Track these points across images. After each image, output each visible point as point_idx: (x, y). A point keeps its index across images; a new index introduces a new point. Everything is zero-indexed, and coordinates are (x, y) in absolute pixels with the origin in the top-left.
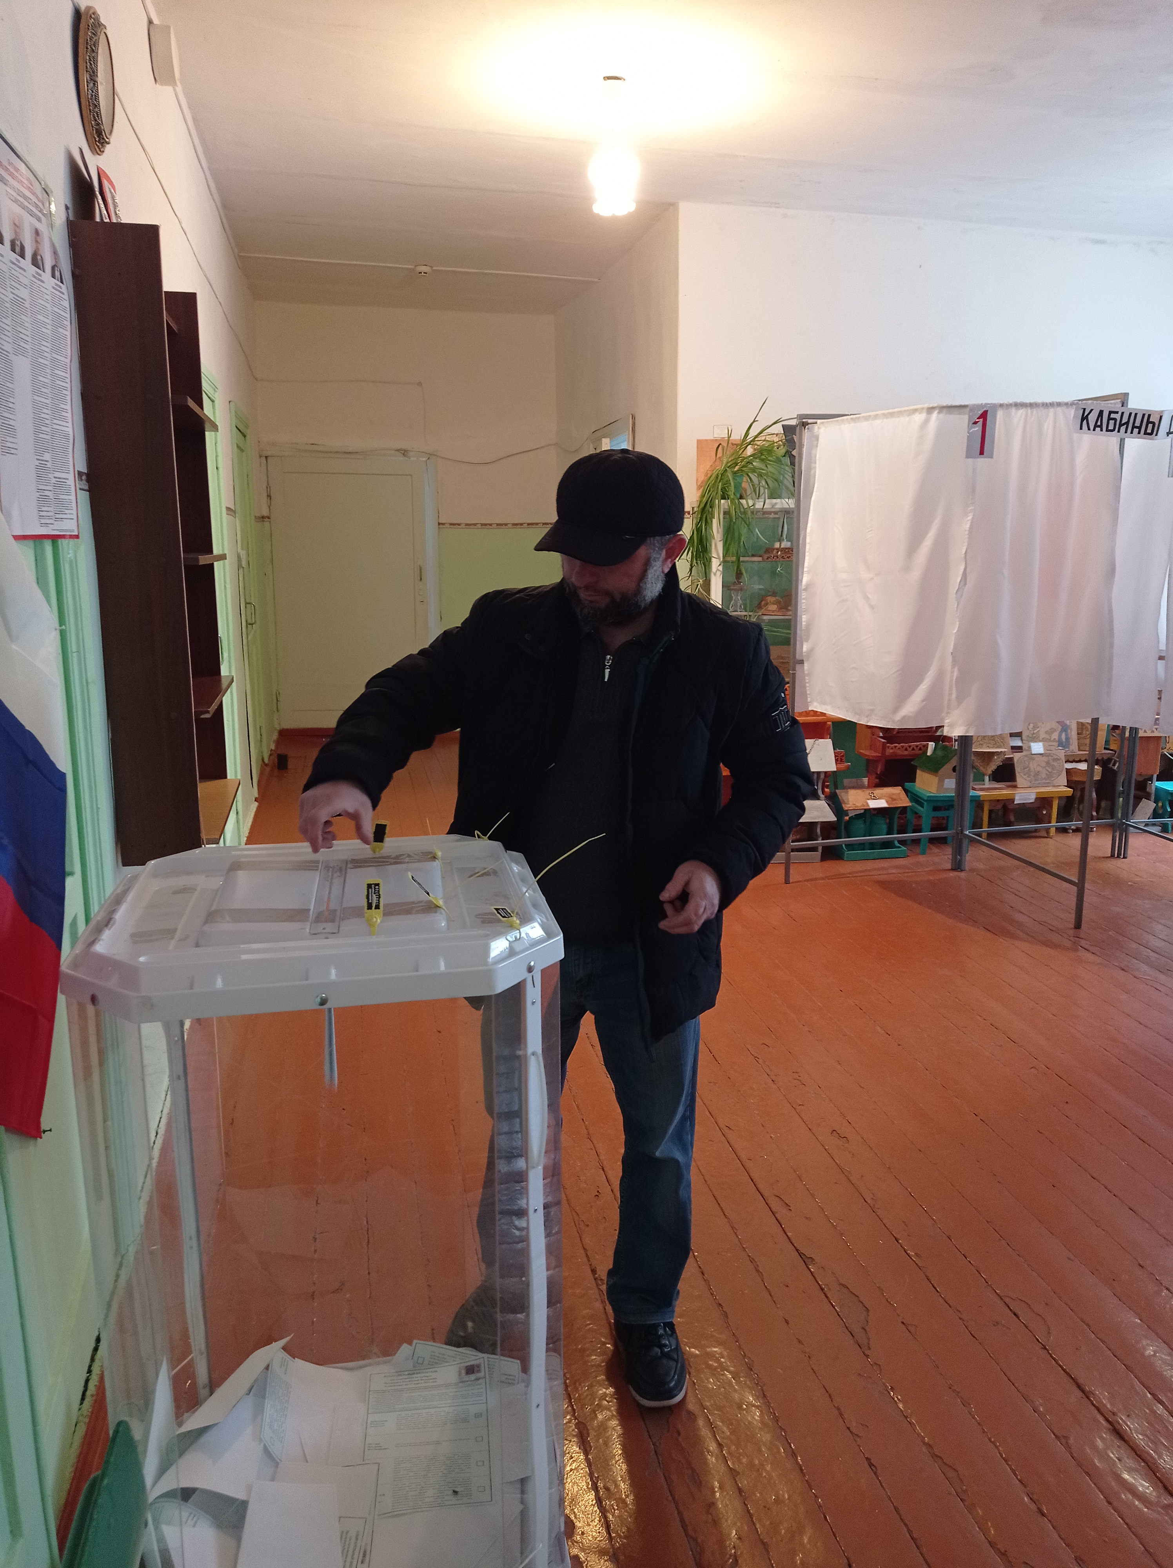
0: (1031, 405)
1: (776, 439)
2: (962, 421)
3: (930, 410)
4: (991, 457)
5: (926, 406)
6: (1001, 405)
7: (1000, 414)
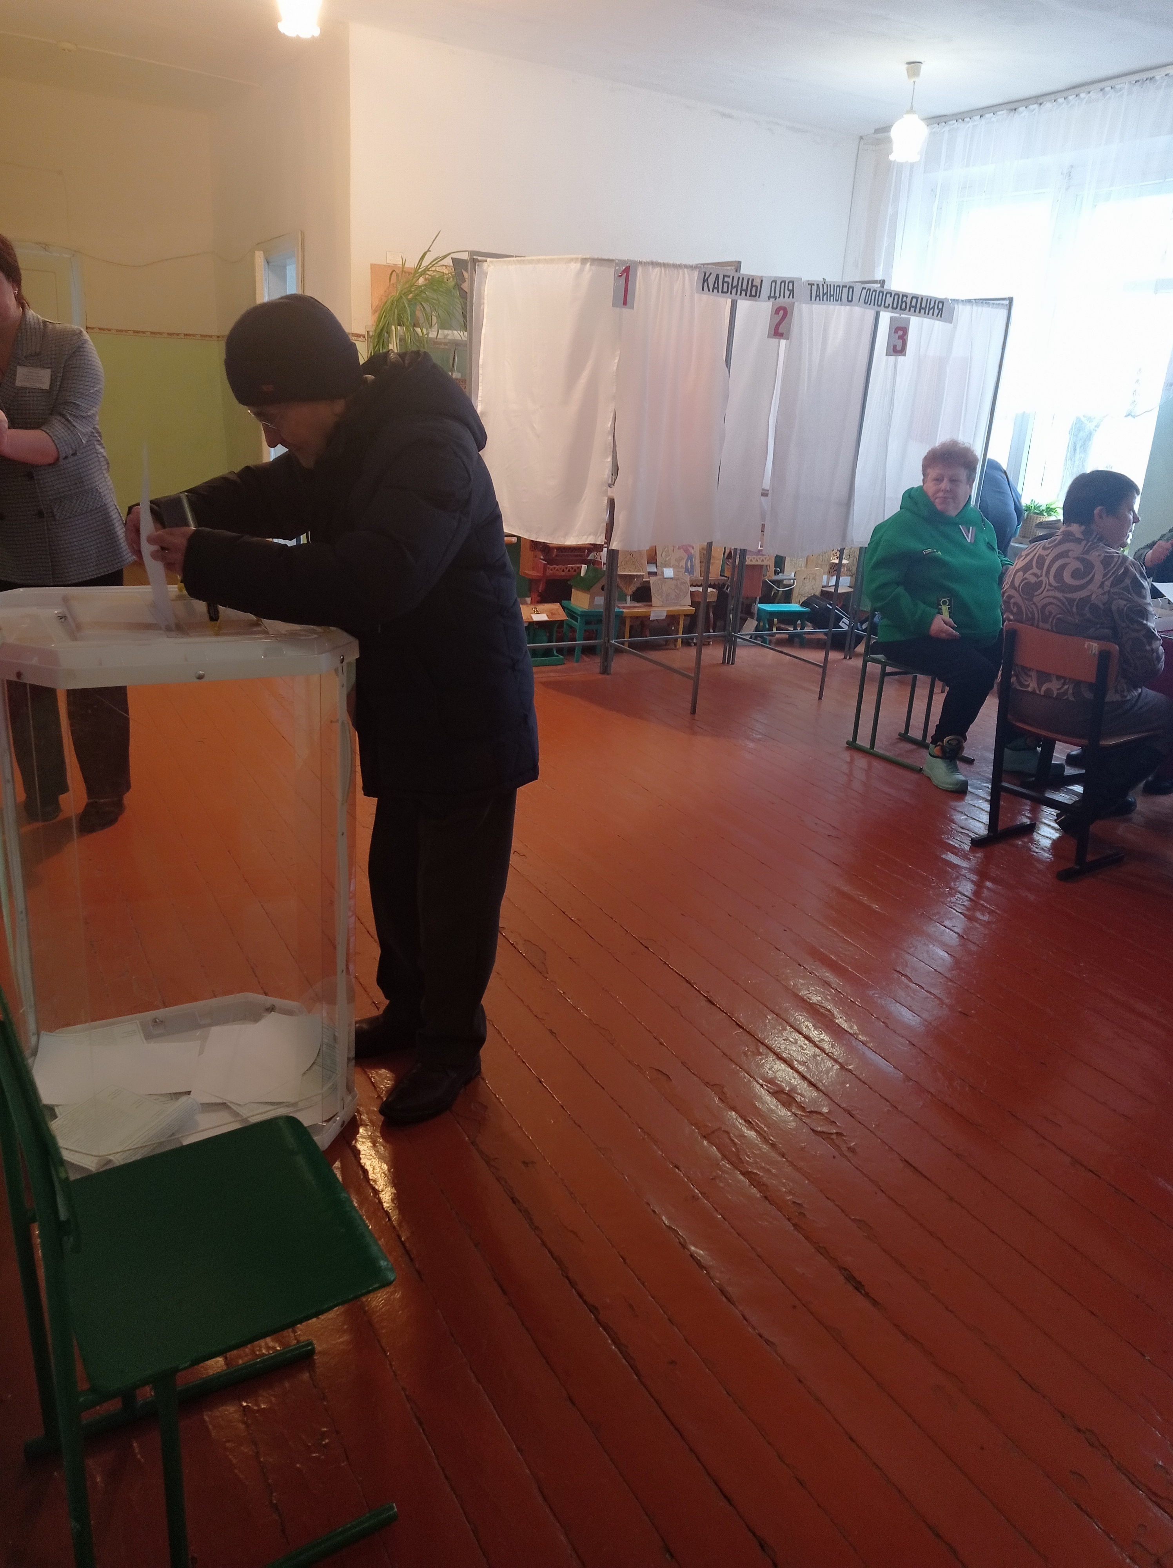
0: (665, 265)
1: (445, 271)
2: (610, 274)
3: (584, 261)
4: (633, 308)
5: (580, 256)
6: (640, 263)
7: (640, 270)
